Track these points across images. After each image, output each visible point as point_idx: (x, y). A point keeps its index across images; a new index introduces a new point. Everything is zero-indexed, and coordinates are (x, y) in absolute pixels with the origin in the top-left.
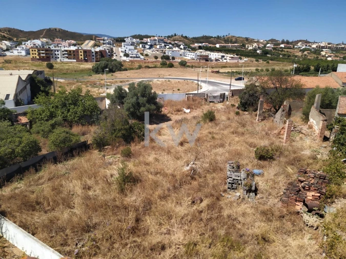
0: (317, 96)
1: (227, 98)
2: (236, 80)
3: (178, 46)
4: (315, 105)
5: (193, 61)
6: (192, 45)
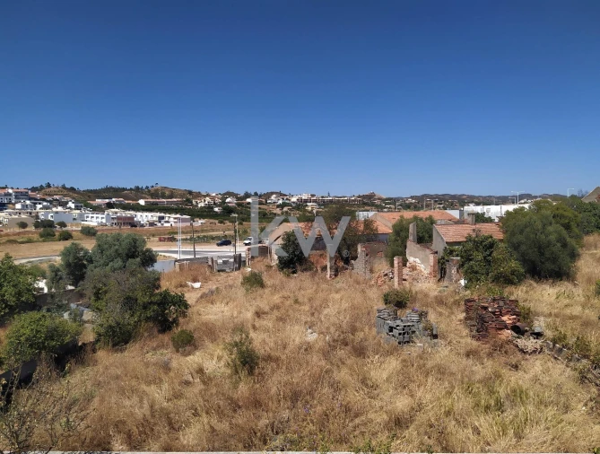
0: (411, 226)
1: (245, 261)
2: (218, 245)
3: (64, 204)
4: (411, 238)
5: (105, 228)
6: (91, 202)
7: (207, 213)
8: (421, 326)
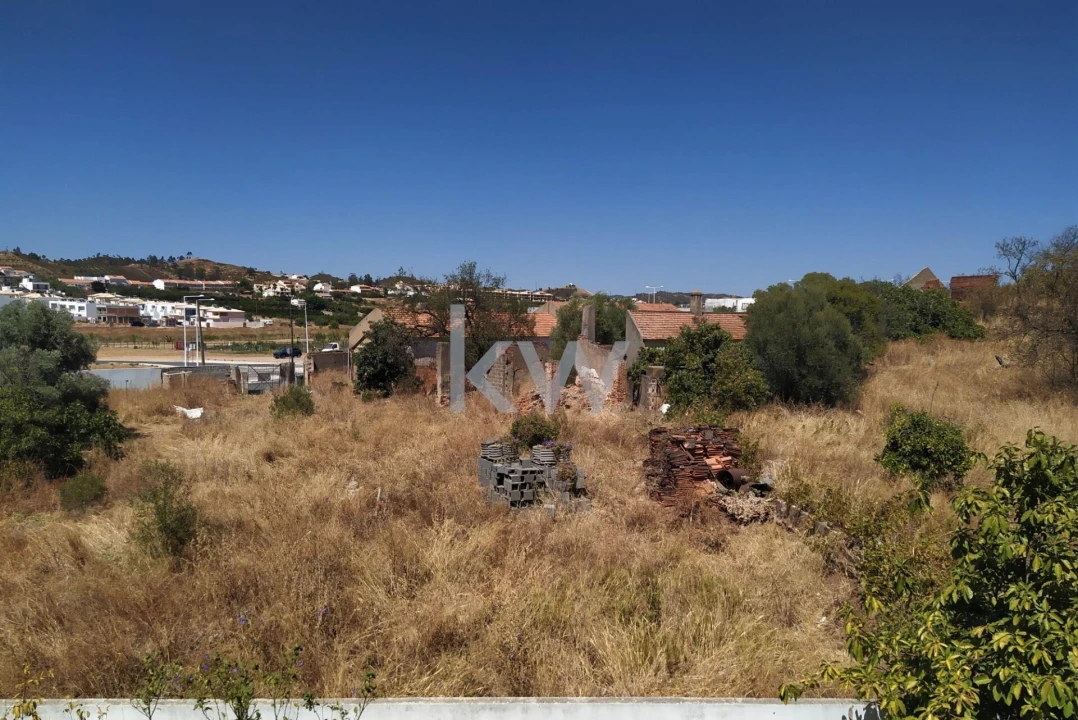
0: (586, 311)
1: (302, 377)
2: (278, 356)
3: (13, 283)
4: (584, 332)
5: (84, 325)
6: (64, 280)
7: (278, 307)
8: (555, 471)
